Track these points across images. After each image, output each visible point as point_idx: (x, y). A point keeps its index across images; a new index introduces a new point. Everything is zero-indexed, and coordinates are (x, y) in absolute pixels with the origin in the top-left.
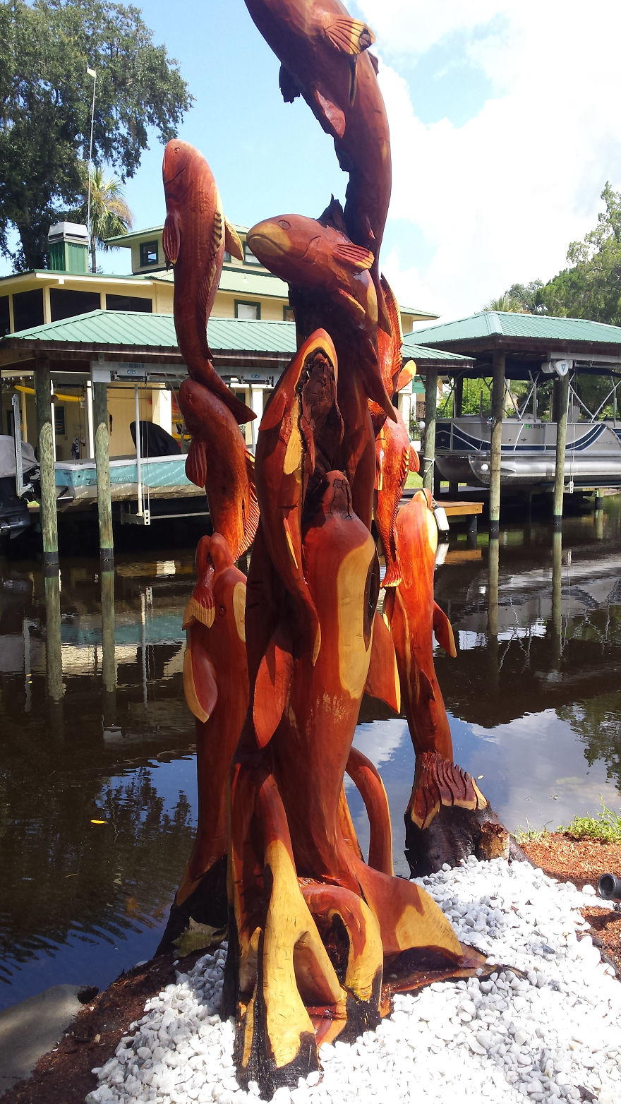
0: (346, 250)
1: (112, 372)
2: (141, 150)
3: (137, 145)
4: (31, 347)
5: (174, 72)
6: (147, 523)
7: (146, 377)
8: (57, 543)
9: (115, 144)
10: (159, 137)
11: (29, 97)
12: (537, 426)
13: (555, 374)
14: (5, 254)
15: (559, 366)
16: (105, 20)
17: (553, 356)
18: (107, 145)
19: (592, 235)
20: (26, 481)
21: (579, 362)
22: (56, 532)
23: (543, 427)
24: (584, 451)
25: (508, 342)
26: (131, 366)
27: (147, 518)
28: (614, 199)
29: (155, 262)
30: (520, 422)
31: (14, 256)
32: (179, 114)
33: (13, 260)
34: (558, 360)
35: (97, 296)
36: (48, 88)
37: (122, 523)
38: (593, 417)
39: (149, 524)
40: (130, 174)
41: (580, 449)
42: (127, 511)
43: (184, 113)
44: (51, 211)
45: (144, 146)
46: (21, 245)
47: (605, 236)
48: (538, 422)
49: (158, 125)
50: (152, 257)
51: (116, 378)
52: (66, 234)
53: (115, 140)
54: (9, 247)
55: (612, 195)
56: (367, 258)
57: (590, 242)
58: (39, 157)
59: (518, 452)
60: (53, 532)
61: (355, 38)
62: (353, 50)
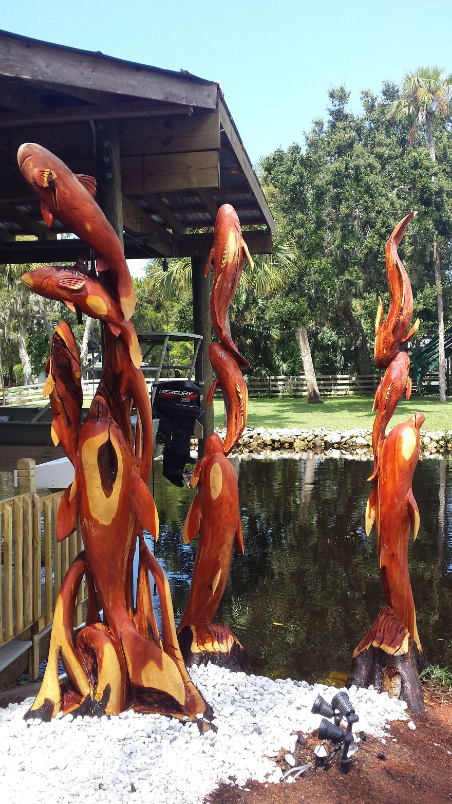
0: (66, 281)
61: (46, 179)
62: (46, 185)
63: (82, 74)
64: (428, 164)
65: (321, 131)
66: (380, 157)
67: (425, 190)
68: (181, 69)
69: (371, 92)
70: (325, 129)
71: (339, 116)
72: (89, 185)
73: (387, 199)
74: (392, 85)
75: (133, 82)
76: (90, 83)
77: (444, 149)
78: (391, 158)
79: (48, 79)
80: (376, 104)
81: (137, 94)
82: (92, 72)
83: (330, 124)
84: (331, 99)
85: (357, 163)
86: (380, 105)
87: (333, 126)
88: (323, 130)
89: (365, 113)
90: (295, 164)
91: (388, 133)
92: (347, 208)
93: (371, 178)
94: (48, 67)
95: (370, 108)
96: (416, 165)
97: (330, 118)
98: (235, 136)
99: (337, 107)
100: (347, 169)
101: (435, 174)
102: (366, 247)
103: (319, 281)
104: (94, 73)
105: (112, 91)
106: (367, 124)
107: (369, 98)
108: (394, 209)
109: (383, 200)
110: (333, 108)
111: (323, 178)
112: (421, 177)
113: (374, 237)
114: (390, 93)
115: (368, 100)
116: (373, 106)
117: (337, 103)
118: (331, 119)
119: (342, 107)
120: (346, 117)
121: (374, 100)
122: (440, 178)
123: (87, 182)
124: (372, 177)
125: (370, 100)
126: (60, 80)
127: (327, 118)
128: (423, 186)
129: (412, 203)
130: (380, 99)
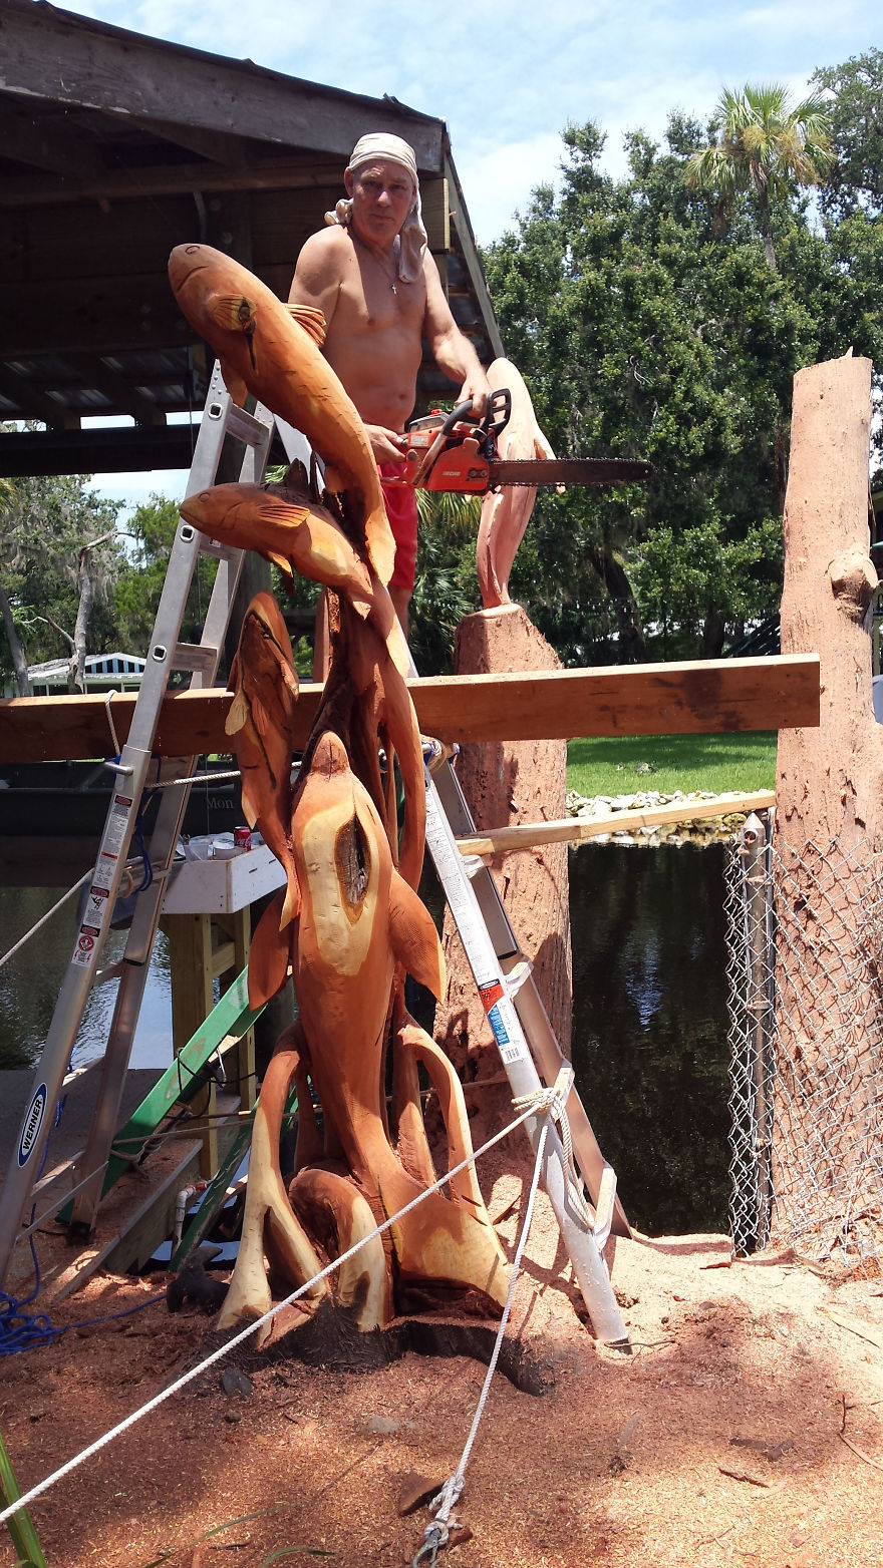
0: (271, 512)
61: (234, 314)
62: (235, 326)
63: (216, 103)
64: (763, 276)
65: (547, 208)
66: (669, 262)
67: (760, 326)
68: (385, 95)
69: (645, 135)
70: (557, 206)
71: (584, 181)
72: (312, 326)
73: (690, 347)
74: (687, 121)
75: (302, 120)
76: (230, 122)
77: (792, 247)
78: (690, 263)
79: (157, 115)
80: (655, 159)
81: (308, 143)
82: (233, 99)
83: (566, 197)
84: (568, 146)
85: (627, 272)
86: (663, 163)
87: (571, 201)
88: (553, 208)
89: (632, 177)
90: (507, 271)
91: (681, 218)
92: (616, 365)
93: (654, 304)
94: (158, 90)
95: (643, 168)
96: (741, 278)
97: (566, 184)
98: (465, 225)
99: (580, 165)
100: (609, 283)
101: (776, 296)
102: (654, 441)
103: (561, 507)
104: (236, 102)
105: (265, 137)
106: (637, 198)
107: (641, 147)
108: (702, 364)
109: (682, 347)
110: (573, 166)
111: (562, 302)
112: (752, 300)
113: (668, 419)
114: (681, 136)
115: (639, 151)
116: (648, 163)
117: (580, 154)
118: (567, 187)
119: (589, 163)
120: (598, 182)
121: (651, 151)
122: (787, 304)
123: (308, 319)
124: (658, 301)
125: (643, 152)
126: (178, 117)
127: (559, 185)
128: (755, 318)
129: (733, 354)
130: (664, 150)
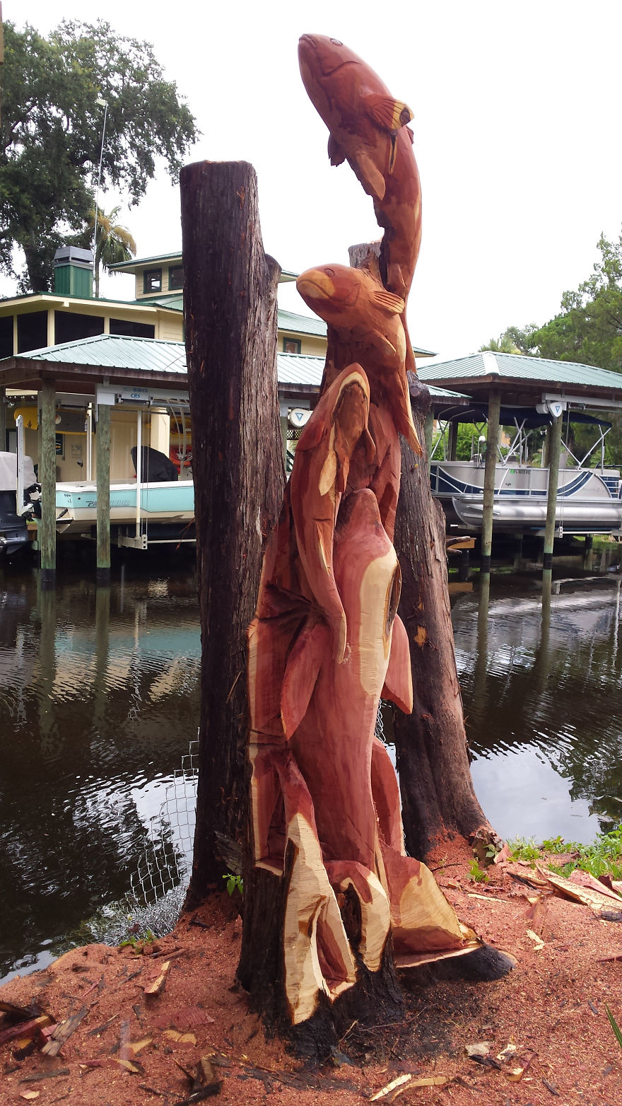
0: (382, 297)
1: (116, 395)
2: (148, 179)
3: (144, 175)
4: (38, 367)
5: (184, 107)
6: (145, 547)
7: (149, 402)
8: (55, 561)
9: (122, 173)
10: (166, 168)
11: (42, 122)
12: (521, 471)
13: (549, 416)
14: (10, 275)
15: (553, 407)
16: (118, 52)
17: (548, 397)
18: (115, 173)
19: (586, 284)
20: (27, 500)
21: (573, 405)
22: (54, 549)
23: (528, 472)
24: (571, 497)
25: (505, 382)
26: (135, 390)
27: (145, 542)
28: (609, 248)
29: (159, 290)
30: (504, 467)
31: (19, 277)
32: (186, 147)
33: (18, 281)
34: (552, 402)
35: (101, 321)
36: (58, 116)
37: (119, 546)
38: (580, 464)
39: (146, 548)
40: (135, 202)
41: (566, 495)
42: (124, 535)
43: (192, 146)
44: (56, 236)
45: (152, 176)
46: (26, 266)
47: (598, 285)
48: (524, 467)
49: (166, 156)
50: (156, 284)
51: (120, 401)
52: (73, 258)
53: (123, 169)
54: (13, 268)
55: (607, 245)
56: (398, 304)
57: (584, 291)
58: (49, 181)
59: (502, 496)
60: (52, 550)
61: (397, 116)
62: (395, 126)
